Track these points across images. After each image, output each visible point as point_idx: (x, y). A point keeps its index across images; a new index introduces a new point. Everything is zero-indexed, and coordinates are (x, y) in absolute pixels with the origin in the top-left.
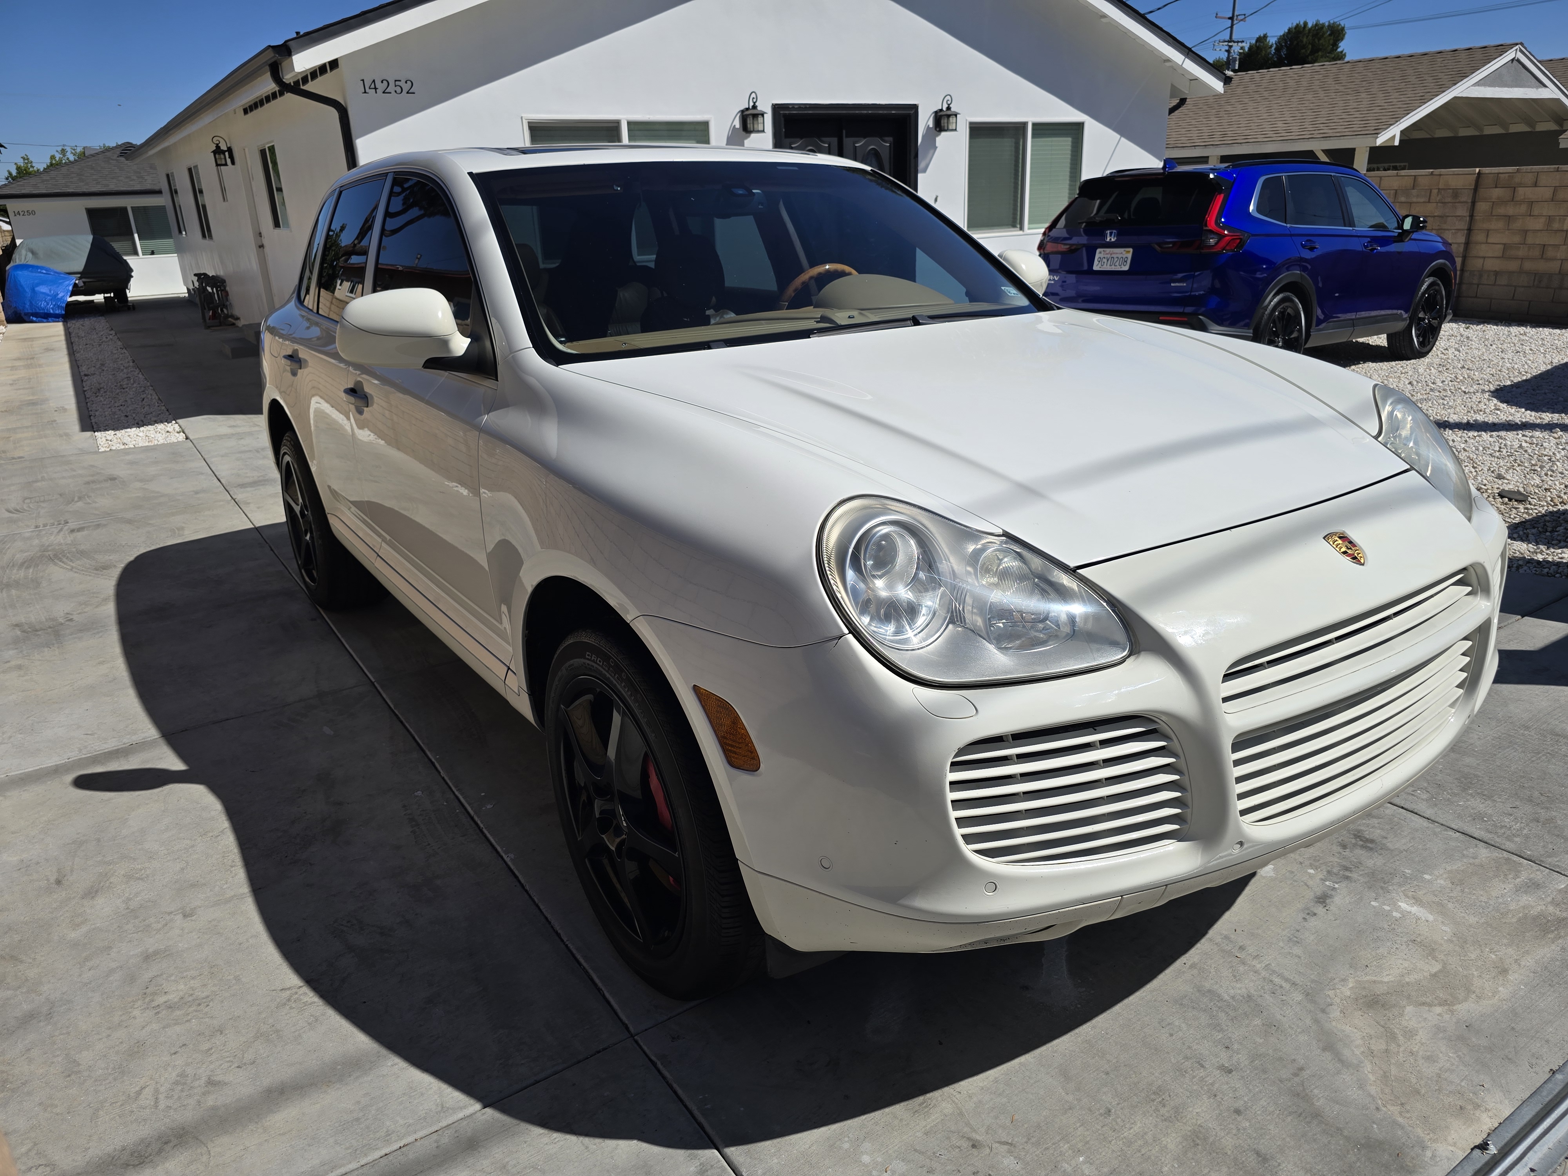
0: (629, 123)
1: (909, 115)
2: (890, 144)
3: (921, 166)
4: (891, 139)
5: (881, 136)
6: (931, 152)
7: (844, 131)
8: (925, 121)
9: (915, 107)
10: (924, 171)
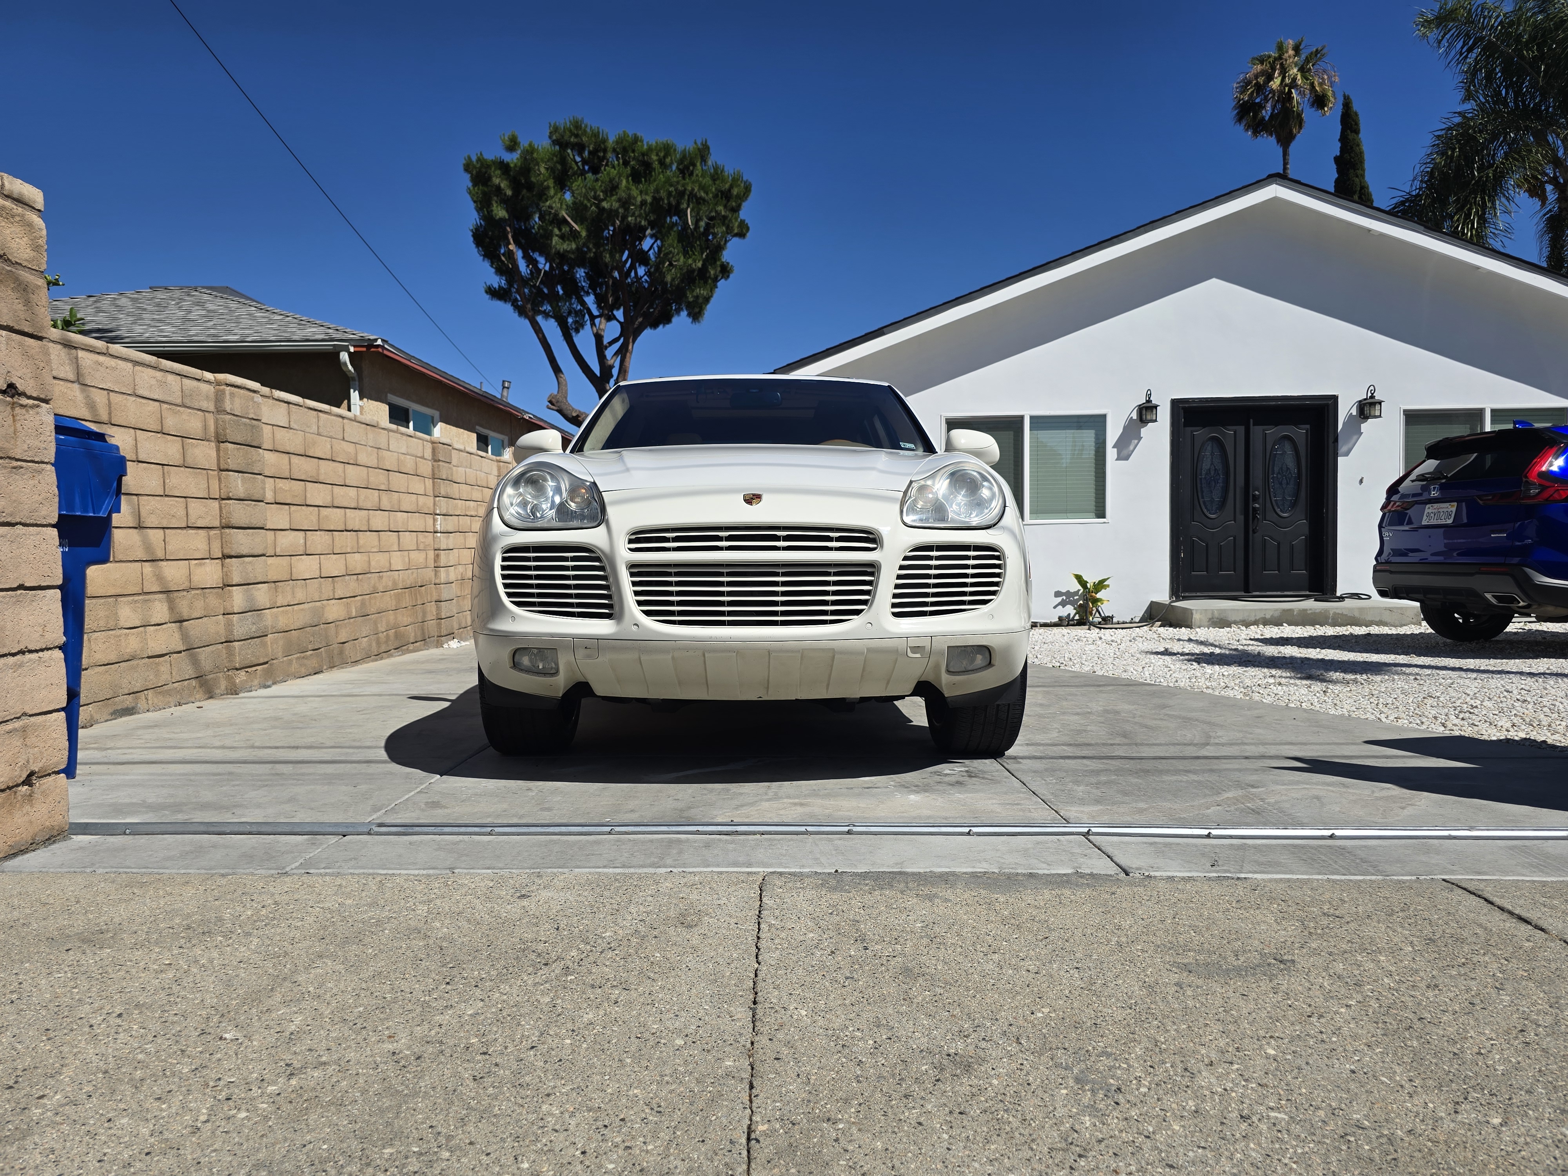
0: (1032, 418)
1: (1328, 405)
2: (1307, 431)
3: (1342, 449)
4: (1308, 426)
5: (1296, 423)
6: (1355, 437)
7: (1251, 421)
8: (1345, 409)
9: (1335, 398)
10: (1347, 454)
